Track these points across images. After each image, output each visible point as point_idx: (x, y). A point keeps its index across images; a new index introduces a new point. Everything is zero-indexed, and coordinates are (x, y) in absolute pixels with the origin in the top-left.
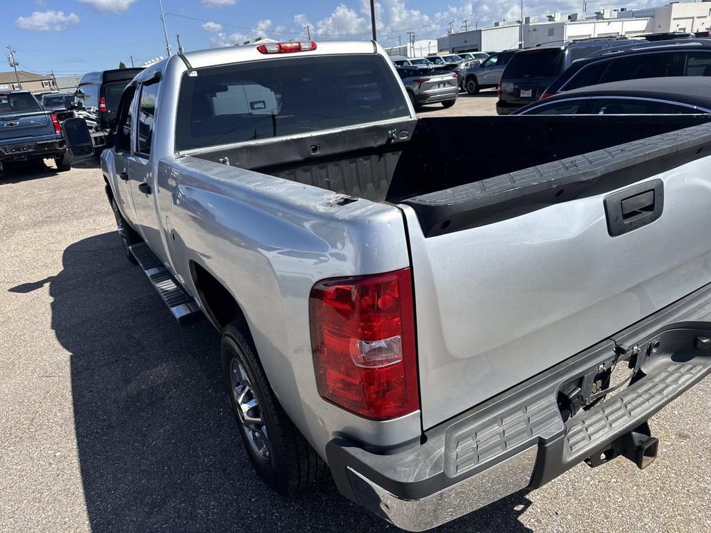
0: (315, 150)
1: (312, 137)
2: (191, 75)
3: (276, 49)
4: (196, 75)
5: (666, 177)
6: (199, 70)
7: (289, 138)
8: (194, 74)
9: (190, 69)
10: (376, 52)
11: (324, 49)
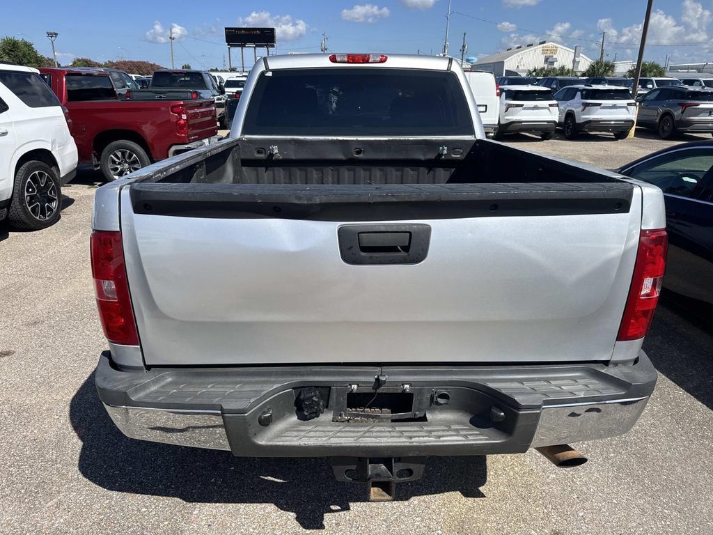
0: (358, 153)
1: (357, 141)
2: (267, 75)
3: (346, 59)
4: (271, 75)
5: (434, 224)
6: (274, 71)
7: (335, 138)
8: (270, 74)
9: (268, 70)
10: (449, 68)
11: (393, 63)
